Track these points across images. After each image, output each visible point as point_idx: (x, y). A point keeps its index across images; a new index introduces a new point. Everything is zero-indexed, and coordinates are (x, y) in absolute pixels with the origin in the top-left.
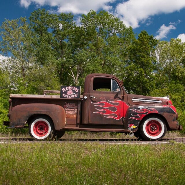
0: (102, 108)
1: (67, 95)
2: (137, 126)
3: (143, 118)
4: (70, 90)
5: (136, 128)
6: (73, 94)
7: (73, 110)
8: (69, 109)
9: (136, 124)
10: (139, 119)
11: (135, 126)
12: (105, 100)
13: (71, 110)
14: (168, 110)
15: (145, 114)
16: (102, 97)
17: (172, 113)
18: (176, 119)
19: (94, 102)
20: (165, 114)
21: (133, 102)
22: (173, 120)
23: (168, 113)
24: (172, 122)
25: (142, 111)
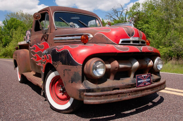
0: (35, 53)
6: (29, 38)
12: (36, 43)
14: (64, 57)
15: (45, 63)
16: (34, 40)
17: (68, 65)
18: (81, 78)
19: (31, 46)
20: (59, 66)
21: (55, 43)
22: (70, 79)
23: (63, 64)
24: (70, 84)
25: (44, 58)
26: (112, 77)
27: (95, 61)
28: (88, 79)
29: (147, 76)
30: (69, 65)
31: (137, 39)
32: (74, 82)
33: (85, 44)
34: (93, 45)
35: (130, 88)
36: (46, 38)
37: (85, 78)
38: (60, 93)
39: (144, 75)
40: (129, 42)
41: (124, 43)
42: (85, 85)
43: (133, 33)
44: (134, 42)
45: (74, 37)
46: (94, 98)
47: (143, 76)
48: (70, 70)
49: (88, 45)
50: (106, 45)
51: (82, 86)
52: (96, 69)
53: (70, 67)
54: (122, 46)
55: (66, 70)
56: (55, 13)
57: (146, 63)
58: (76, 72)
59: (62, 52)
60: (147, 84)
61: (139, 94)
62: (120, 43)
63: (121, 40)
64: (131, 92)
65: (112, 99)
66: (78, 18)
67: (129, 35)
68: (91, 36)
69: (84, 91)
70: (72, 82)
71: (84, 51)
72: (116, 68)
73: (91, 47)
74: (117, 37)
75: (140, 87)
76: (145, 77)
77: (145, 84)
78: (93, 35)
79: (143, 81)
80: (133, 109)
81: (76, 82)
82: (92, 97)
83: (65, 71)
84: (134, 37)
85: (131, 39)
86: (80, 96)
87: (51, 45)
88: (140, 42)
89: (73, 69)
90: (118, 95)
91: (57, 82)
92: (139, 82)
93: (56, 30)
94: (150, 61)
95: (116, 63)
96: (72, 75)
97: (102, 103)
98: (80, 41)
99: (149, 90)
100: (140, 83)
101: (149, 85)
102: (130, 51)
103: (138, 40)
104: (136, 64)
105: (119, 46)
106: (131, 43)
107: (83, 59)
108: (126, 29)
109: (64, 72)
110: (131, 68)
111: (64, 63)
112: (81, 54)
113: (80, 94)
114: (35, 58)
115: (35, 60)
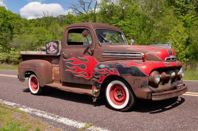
0: (73, 66)
1: (50, 51)
2: (98, 90)
3: (103, 80)
4: (52, 45)
5: (98, 92)
6: (54, 49)
7: (57, 66)
8: (55, 65)
9: (98, 87)
10: (100, 81)
11: (97, 89)
12: (75, 56)
13: (56, 66)
14: (134, 71)
15: (105, 75)
16: (72, 53)
19: (65, 59)
20: (129, 77)
21: (104, 58)
22: (140, 86)
23: (133, 76)
24: (140, 89)
25: (104, 71)
26: (161, 83)
27: (156, 73)
29: (181, 82)
30: (139, 76)
31: (173, 57)
32: (143, 88)
33: (144, 61)
34: (151, 62)
35: (171, 90)
36: (91, 53)
41: (168, 60)
43: (172, 53)
44: (173, 59)
46: (159, 96)
48: (140, 80)
54: (167, 62)
56: (96, 30)
60: (181, 87)
62: (165, 60)
63: (166, 58)
65: (167, 97)
67: (170, 54)
72: (165, 77)
74: (163, 56)
79: (180, 85)
80: (169, 105)
81: (145, 87)
82: (157, 96)
83: (135, 80)
85: (171, 57)
86: (148, 97)
87: (99, 59)
89: (143, 79)
90: (169, 94)
93: (101, 46)
94: (179, 71)
95: (164, 74)
96: (141, 83)
97: (163, 99)
104: (173, 74)
105: (165, 62)
106: (171, 60)
107: (150, 72)
110: (170, 77)
113: (148, 95)
114: (74, 70)
115: (73, 72)
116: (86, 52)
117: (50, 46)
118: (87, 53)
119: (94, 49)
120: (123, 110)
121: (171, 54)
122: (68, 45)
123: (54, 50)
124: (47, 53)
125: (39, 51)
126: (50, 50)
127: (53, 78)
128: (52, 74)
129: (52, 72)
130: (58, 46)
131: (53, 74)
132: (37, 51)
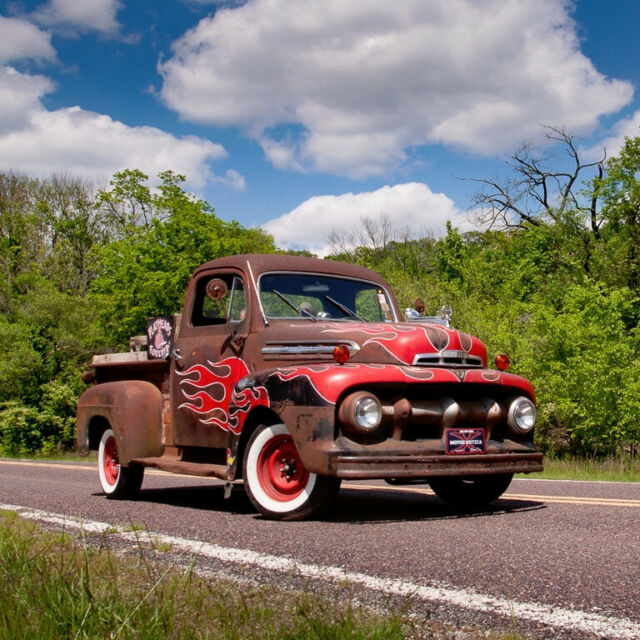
0: (196, 390)
3: (243, 425)
4: (159, 330)
5: (233, 464)
6: (163, 343)
9: (233, 449)
10: (237, 430)
11: (233, 457)
12: (202, 360)
14: (298, 391)
15: (245, 409)
16: (195, 350)
17: (308, 405)
18: (332, 430)
19: (180, 369)
20: (288, 409)
21: (266, 360)
22: (311, 434)
23: (296, 404)
24: (310, 443)
25: (243, 397)
26: (397, 433)
27: (360, 397)
28: (346, 434)
29: (472, 435)
31: (453, 354)
32: (318, 439)
33: (342, 364)
34: (358, 366)
36: (237, 348)
37: (340, 433)
38: (282, 476)
39: (466, 431)
40: (436, 360)
41: (425, 364)
42: (340, 444)
43: (445, 343)
44: (447, 360)
45: (316, 349)
46: (357, 465)
47: (461, 431)
48: (311, 416)
49: (348, 366)
50: (384, 367)
51: (334, 446)
52: (363, 413)
53: (310, 408)
54: (418, 369)
55: (302, 415)
56: (262, 278)
57: (484, 410)
58: (322, 419)
59: (293, 381)
60: (472, 450)
61: (452, 470)
62: (415, 362)
63: (417, 357)
64: (434, 462)
66: (324, 288)
67: (437, 346)
68: (357, 347)
69: (337, 454)
70: (314, 439)
71: (339, 378)
72: (405, 413)
73: (354, 371)
74: (408, 349)
75: (456, 454)
76: (467, 435)
77: (467, 450)
78: (360, 345)
79: (462, 442)
81: (323, 439)
82: (353, 464)
83: (301, 418)
84: (448, 349)
85: (440, 354)
86: (330, 467)
87: (254, 365)
88: (464, 361)
89: (318, 413)
90: (405, 464)
91: (277, 451)
92: (452, 443)
93: (267, 325)
94: (493, 404)
95: (404, 404)
96: (314, 425)
98: (331, 356)
99: (479, 465)
100: (455, 447)
101: (479, 453)
102: (436, 380)
103: (456, 356)
104: (453, 408)
105: (414, 369)
106: (441, 363)
107: (338, 393)
108: (431, 333)
109: (298, 421)
111: (298, 402)
112: (333, 383)
113: (330, 461)
114: (198, 403)
115: (197, 411)
116: (227, 344)
117: (156, 332)
118: (228, 350)
119: (245, 336)
120: (292, 516)
121: (441, 345)
122: (195, 325)
123: (164, 346)
124: (150, 357)
125: (134, 350)
126: (155, 347)
127: (164, 441)
128: (161, 427)
129: (161, 420)
130: (173, 331)
131: (164, 426)
132: (129, 351)
